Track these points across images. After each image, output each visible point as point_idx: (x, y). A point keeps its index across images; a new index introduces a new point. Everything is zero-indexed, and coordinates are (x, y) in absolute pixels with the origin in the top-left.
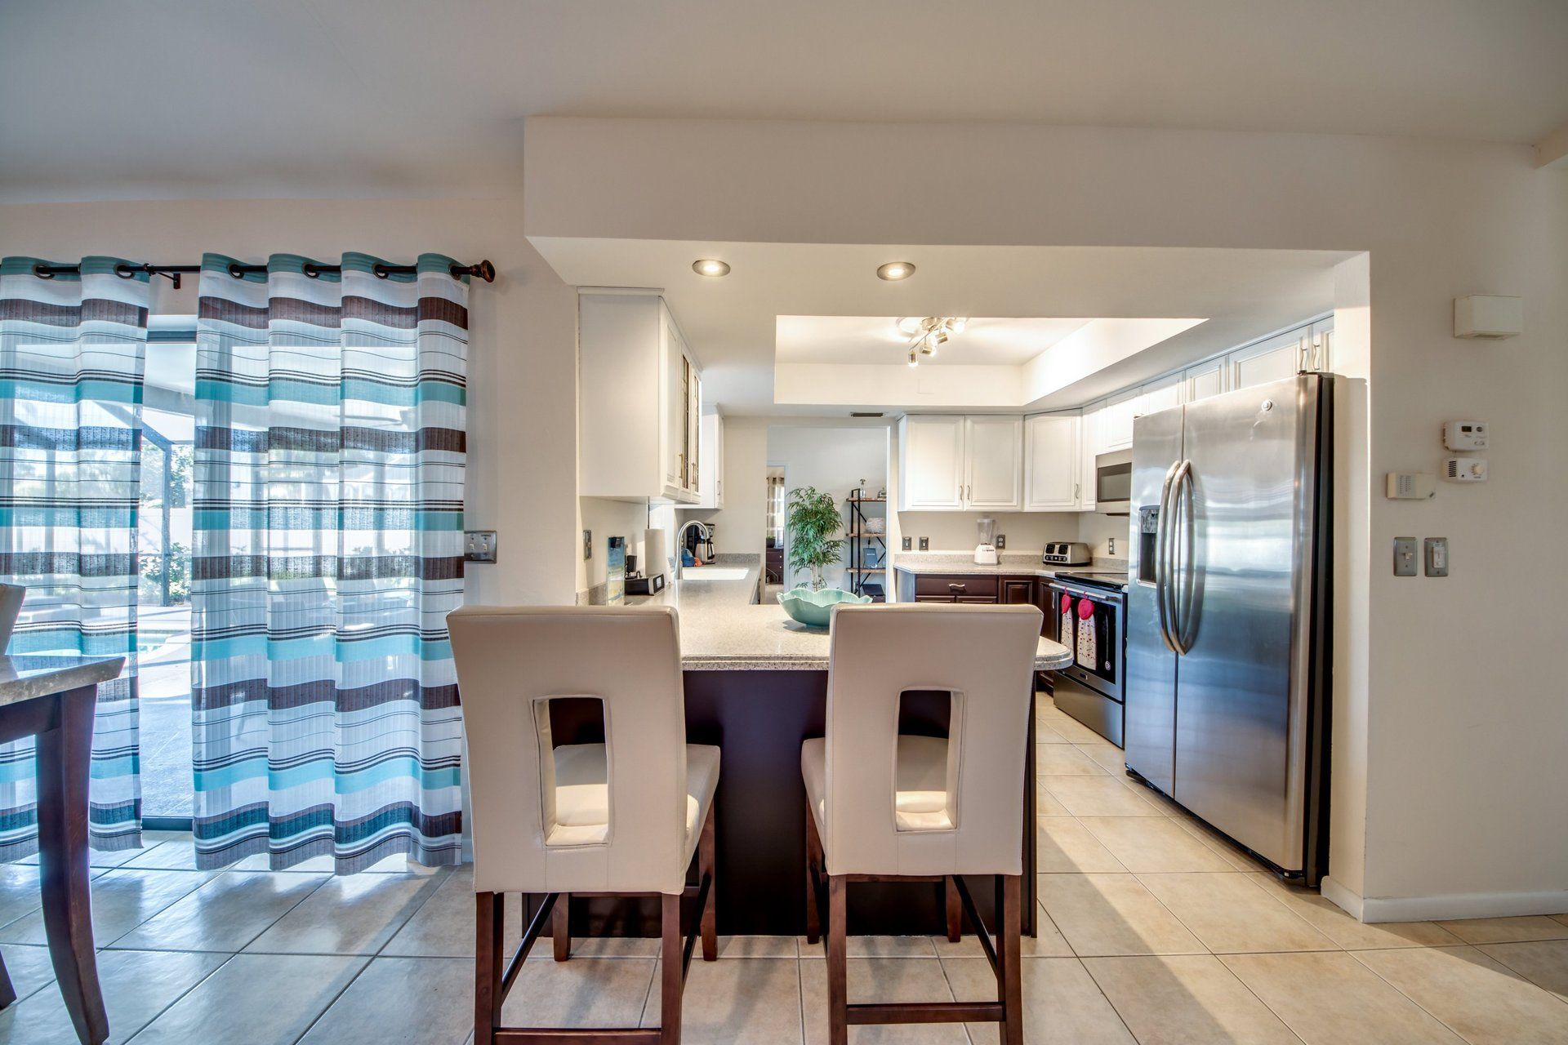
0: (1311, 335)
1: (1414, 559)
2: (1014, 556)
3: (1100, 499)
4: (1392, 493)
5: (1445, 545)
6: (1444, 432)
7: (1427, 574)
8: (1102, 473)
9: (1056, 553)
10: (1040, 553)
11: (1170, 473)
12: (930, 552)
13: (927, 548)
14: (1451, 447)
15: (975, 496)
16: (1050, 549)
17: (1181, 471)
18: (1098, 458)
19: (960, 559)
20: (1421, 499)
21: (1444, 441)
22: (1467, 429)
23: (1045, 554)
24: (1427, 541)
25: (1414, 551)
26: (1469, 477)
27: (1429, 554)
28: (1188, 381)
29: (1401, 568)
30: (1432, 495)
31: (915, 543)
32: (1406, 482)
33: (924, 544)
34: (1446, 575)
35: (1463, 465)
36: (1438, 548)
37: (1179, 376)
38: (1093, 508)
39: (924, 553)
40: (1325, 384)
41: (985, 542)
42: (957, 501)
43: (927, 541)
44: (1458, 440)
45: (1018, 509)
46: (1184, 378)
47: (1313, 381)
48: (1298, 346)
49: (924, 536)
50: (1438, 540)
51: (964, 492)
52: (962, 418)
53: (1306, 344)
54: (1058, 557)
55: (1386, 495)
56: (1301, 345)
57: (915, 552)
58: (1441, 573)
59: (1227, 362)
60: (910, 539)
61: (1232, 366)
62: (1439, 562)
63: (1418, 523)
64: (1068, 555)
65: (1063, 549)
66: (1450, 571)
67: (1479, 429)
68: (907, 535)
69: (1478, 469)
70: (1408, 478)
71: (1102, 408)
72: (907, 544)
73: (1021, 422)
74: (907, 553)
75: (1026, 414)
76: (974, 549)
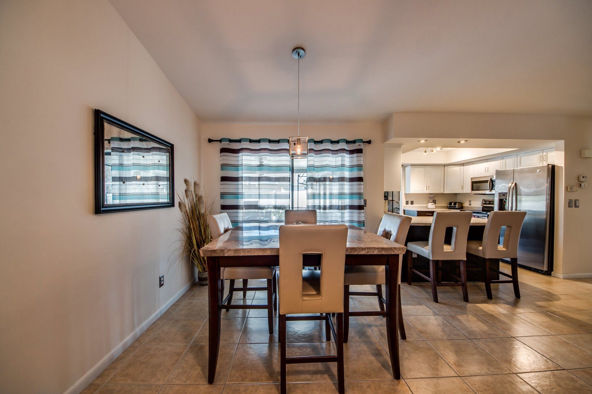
0: (543, 152)
1: (572, 204)
2: (439, 206)
3: (472, 190)
4: (569, 190)
5: (579, 201)
6: (578, 178)
7: (575, 207)
8: (473, 183)
9: (453, 205)
10: (447, 205)
11: (510, 185)
12: (414, 205)
13: (413, 204)
14: (580, 181)
15: (430, 189)
16: (450, 204)
17: (513, 185)
18: (472, 178)
19: (423, 207)
20: (574, 192)
21: (579, 179)
22: (583, 177)
23: (449, 205)
24: (575, 200)
25: (573, 202)
26: (584, 187)
27: (575, 203)
28: (504, 160)
29: (570, 206)
30: (576, 191)
31: (410, 202)
32: (571, 188)
33: (412, 203)
34: (579, 207)
35: (583, 185)
36: (577, 202)
37: (501, 158)
38: (470, 192)
39: (412, 205)
40: (553, 167)
41: (431, 202)
42: (425, 190)
43: (413, 202)
44: (582, 179)
45: (443, 192)
46: (503, 159)
47: (550, 166)
48: (539, 155)
49: (412, 200)
50: (577, 200)
51: (428, 187)
52: (426, 166)
53: (541, 154)
54: (453, 206)
55: (567, 191)
56: (540, 155)
57: (410, 205)
58: (578, 207)
59: (517, 156)
60: (408, 201)
61: (519, 158)
62: (577, 204)
63: (573, 196)
64: (457, 206)
65: (455, 204)
66: (580, 206)
67: (586, 177)
68: (407, 200)
69: (586, 185)
70: (572, 187)
71: (472, 165)
72: (407, 203)
73: (444, 168)
74: (407, 205)
75: (445, 165)
76: (427, 204)
